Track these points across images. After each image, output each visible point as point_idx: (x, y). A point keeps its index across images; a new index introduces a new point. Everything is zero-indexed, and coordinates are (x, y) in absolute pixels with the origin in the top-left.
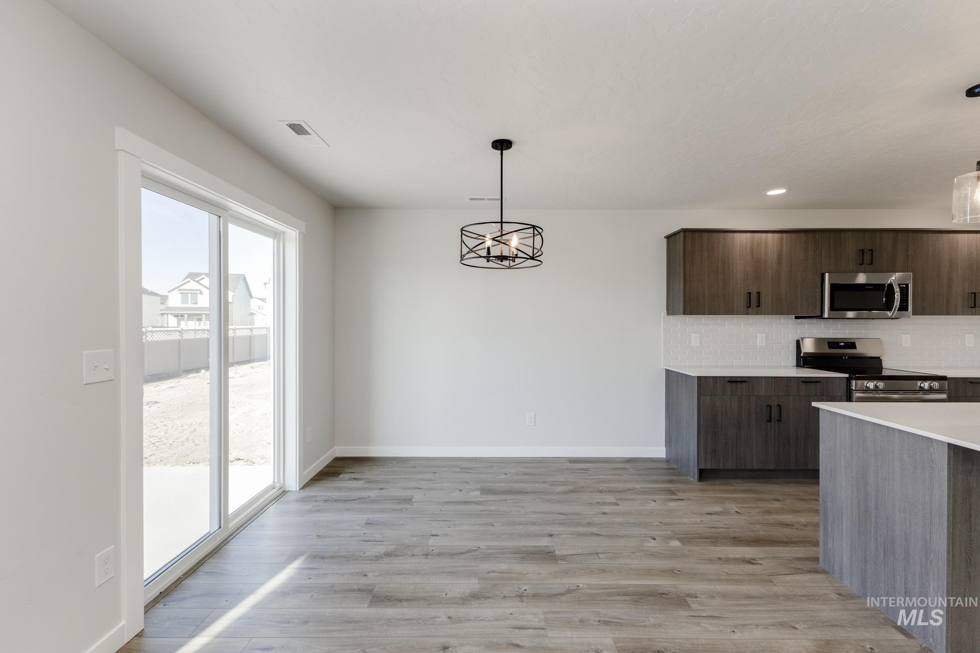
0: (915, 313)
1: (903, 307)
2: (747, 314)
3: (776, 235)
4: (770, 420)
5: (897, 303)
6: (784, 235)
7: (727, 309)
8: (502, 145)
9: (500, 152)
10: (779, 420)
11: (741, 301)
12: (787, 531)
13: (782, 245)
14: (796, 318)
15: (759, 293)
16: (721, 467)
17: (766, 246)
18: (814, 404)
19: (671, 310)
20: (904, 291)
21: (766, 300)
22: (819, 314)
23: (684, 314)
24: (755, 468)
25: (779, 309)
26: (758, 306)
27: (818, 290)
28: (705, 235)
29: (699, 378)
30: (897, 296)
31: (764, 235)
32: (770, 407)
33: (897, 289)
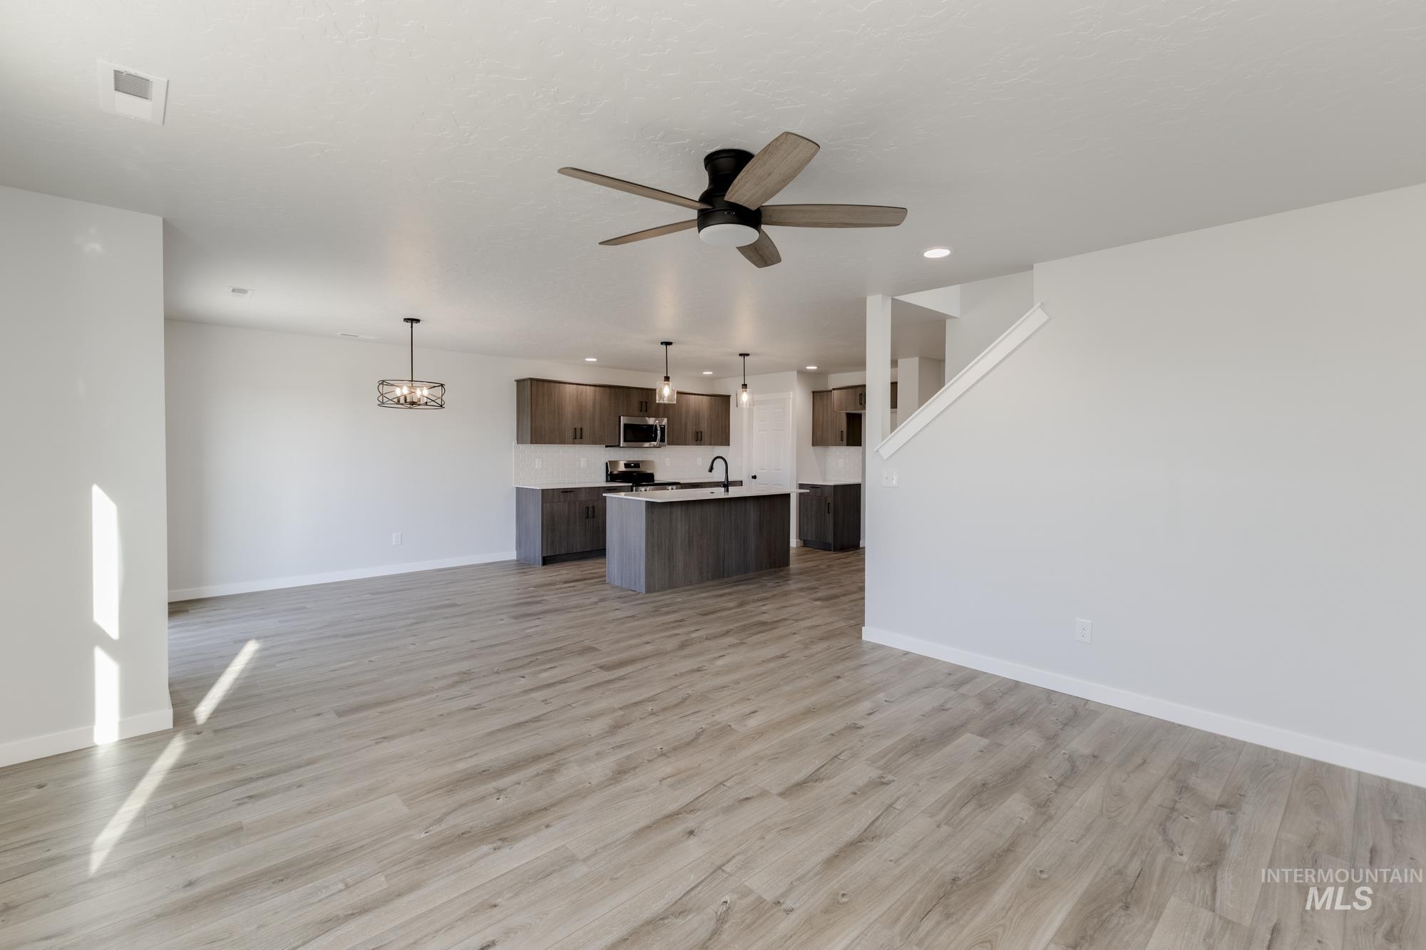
0: (669, 444)
1: (662, 440)
2: (574, 444)
3: (592, 387)
4: (588, 517)
5: (659, 437)
6: (597, 388)
7: (562, 441)
8: (413, 321)
9: (410, 324)
10: (594, 517)
11: (570, 434)
12: (594, 575)
13: (595, 395)
14: (606, 447)
15: (581, 429)
16: (557, 553)
17: (586, 395)
18: (604, 495)
19: (520, 440)
20: (663, 430)
21: (586, 433)
22: (617, 444)
23: (531, 443)
24: (579, 551)
25: (595, 441)
26: (581, 438)
27: (617, 427)
28: (546, 384)
29: (543, 490)
30: (659, 432)
31: (584, 387)
32: (588, 508)
33: (659, 429)
